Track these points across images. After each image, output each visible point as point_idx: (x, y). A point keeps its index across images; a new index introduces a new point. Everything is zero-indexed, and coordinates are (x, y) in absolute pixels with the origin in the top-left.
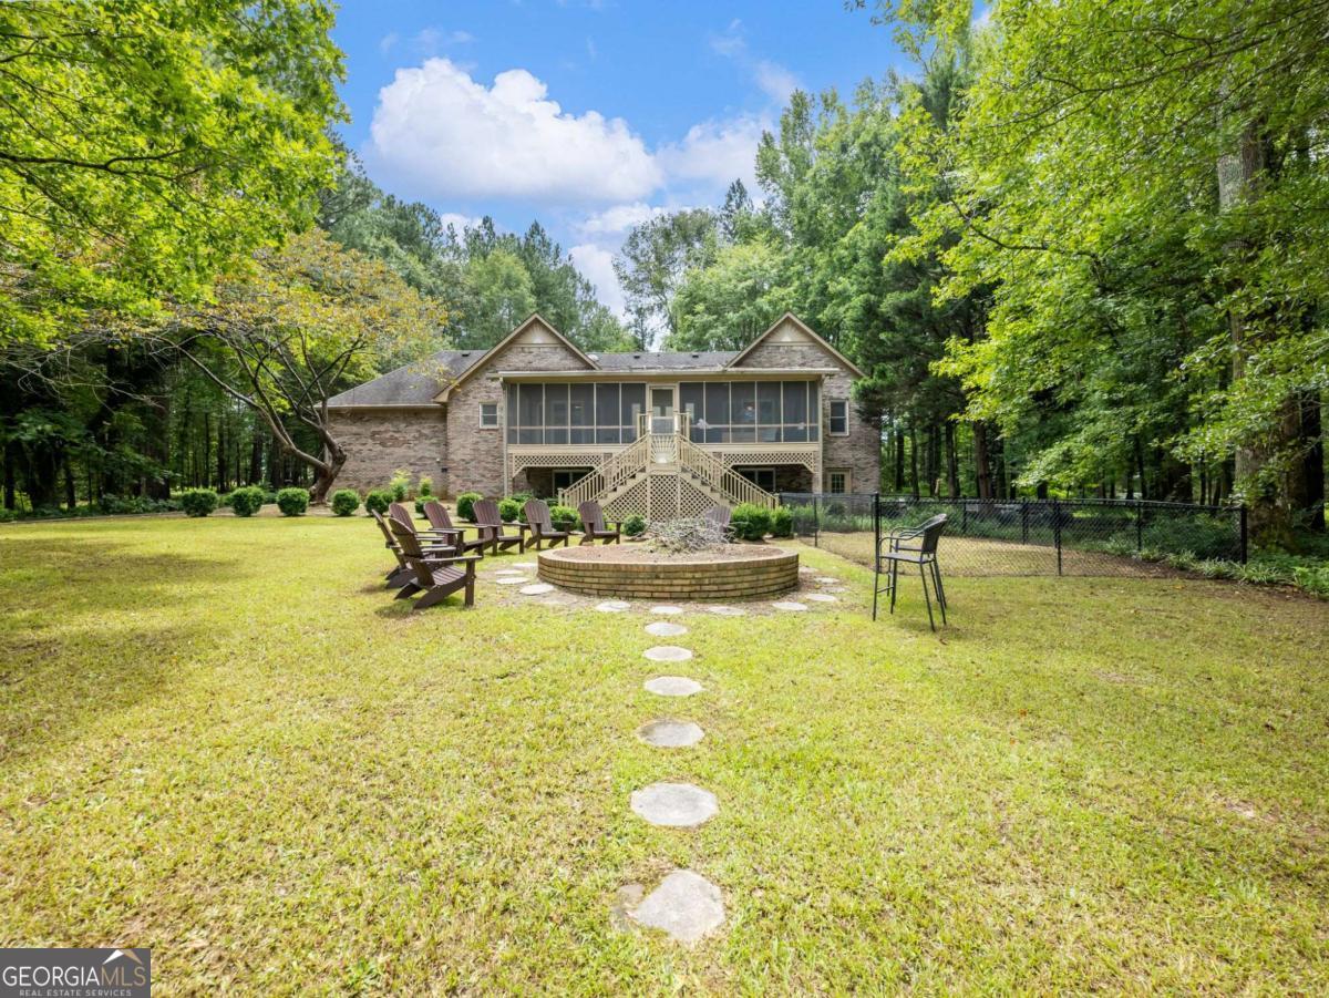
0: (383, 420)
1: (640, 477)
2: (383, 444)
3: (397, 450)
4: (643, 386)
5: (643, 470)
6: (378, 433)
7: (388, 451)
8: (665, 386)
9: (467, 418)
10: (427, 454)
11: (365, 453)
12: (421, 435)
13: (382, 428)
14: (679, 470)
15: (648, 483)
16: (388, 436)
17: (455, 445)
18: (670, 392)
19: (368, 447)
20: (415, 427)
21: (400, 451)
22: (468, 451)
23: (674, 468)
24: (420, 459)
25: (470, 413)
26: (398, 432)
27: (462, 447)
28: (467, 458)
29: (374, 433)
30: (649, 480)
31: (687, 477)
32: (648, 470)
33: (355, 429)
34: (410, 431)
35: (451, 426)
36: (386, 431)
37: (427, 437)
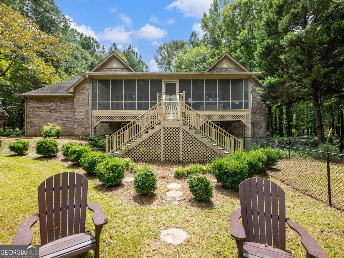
0: (50, 101)
1: (157, 128)
2: (50, 111)
3: (56, 114)
4: (160, 81)
5: (159, 124)
6: (48, 107)
7: (52, 114)
8: (172, 81)
9: (83, 100)
10: (69, 116)
11: (42, 115)
12: (67, 107)
13: (50, 105)
14: (181, 123)
15: (162, 132)
16: (52, 108)
17: (78, 111)
18: (174, 84)
19: (44, 112)
20: (64, 104)
21: (57, 115)
22: (83, 114)
23: (178, 122)
24: (66, 118)
25: (84, 97)
26: (57, 106)
27: (80, 113)
28: (83, 117)
29: (46, 107)
30: (163, 130)
31: (187, 128)
32: (162, 124)
33: (38, 105)
34: (62, 106)
35: (76, 103)
36: (52, 106)
37: (69, 109)
